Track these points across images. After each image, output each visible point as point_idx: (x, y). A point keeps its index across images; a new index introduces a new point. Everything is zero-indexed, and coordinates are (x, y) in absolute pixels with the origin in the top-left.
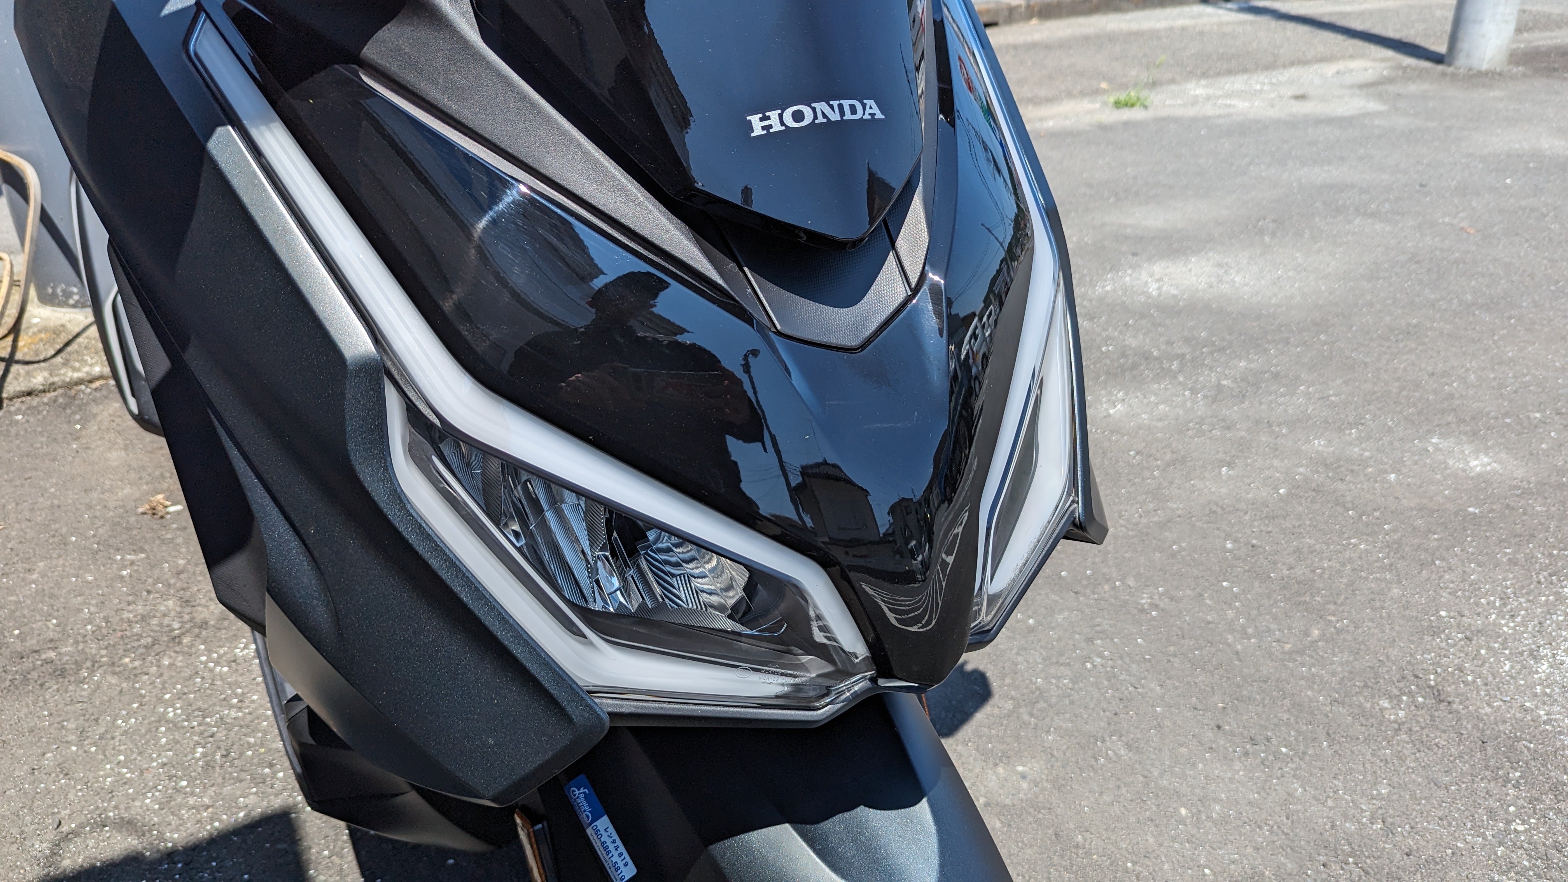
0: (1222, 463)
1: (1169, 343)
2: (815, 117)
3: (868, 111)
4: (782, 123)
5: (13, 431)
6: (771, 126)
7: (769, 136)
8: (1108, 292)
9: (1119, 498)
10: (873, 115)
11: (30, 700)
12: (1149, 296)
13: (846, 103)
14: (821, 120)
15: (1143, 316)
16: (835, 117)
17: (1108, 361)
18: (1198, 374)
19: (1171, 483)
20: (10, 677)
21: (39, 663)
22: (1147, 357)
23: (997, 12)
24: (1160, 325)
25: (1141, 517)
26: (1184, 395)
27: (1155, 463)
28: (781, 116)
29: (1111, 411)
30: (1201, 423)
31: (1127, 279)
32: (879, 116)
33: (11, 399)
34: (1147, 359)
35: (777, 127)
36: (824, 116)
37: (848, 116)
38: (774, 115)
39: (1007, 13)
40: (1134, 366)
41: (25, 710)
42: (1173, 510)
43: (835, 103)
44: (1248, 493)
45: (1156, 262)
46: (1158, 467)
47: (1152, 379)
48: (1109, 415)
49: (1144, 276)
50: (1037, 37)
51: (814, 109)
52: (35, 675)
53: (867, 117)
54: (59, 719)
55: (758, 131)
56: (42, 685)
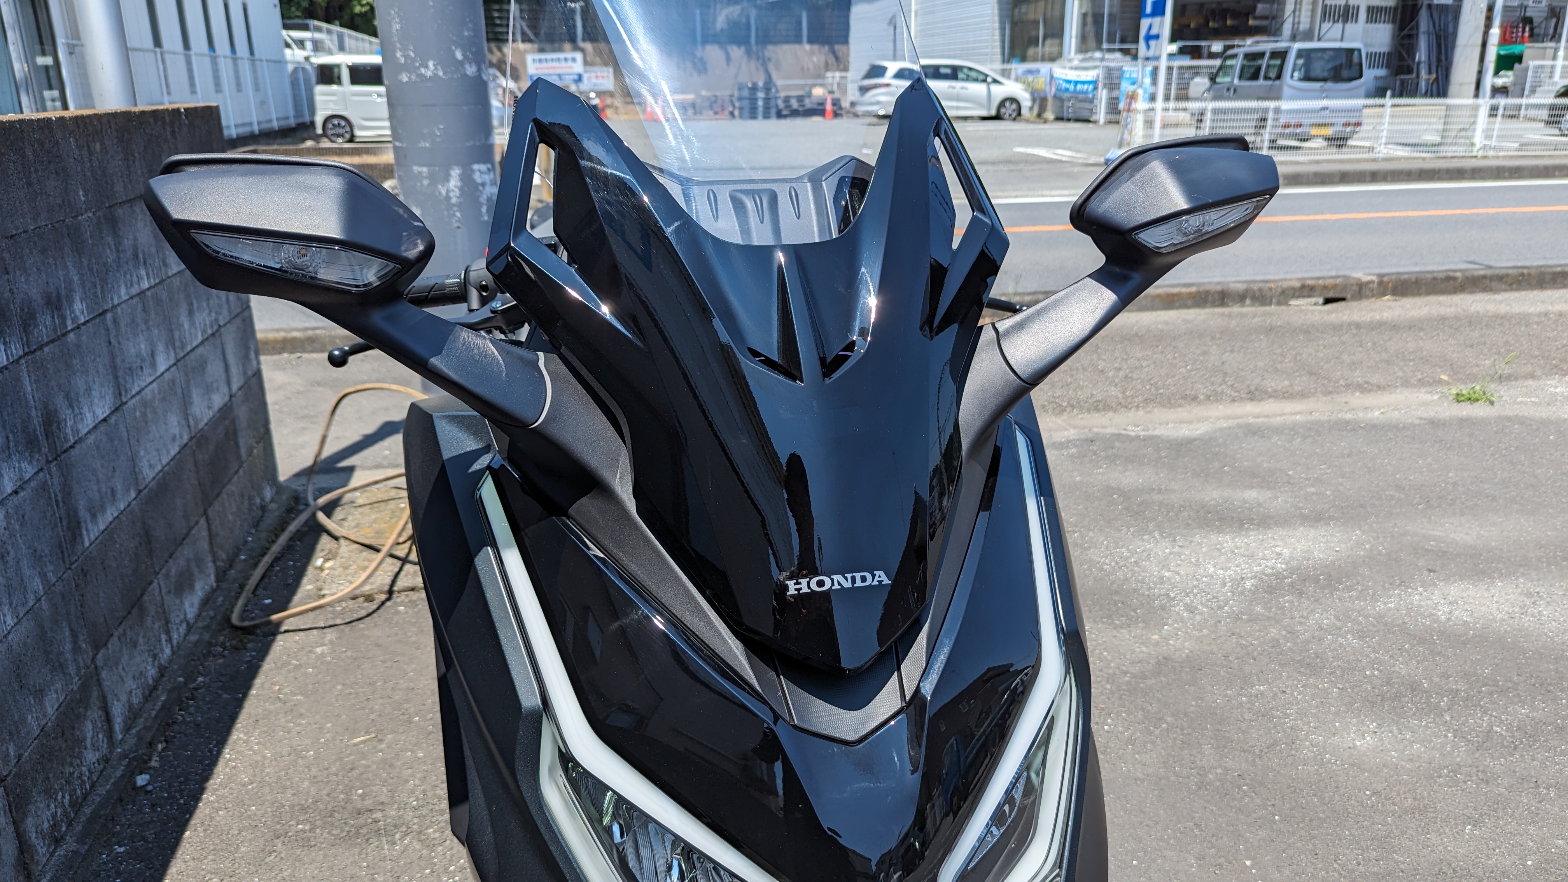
0: (1468, 820)
1: (1446, 676)
2: (833, 584)
3: (877, 579)
4: (809, 587)
5: (395, 619)
6: (801, 589)
7: (799, 596)
8: (1390, 609)
9: (1340, 840)
10: (880, 582)
12: (1437, 620)
13: (858, 576)
14: (836, 587)
15: (1422, 641)
16: (848, 585)
17: (1369, 687)
18: (1470, 714)
19: (1403, 833)
20: (347, 829)
21: (370, 820)
22: (1414, 688)
23: (1345, 287)
24: (1439, 654)
25: (1359, 864)
26: (1446, 736)
27: (1392, 807)
28: (808, 583)
29: (1358, 743)
30: (1455, 772)
31: (1417, 597)
32: (886, 581)
33: (399, 592)
34: (1413, 690)
35: (805, 590)
36: (839, 584)
37: (859, 584)
38: (804, 582)
39: (1356, 288)
40: (1397, 697)
41: (351, 859)
42: (1397, 862)
43: (849, 576)
44: (1489, 858)
45: (1455, 581)
46: (1394, 812)
47: (1414, 714)
48: (1355, 747)
49: (1437, 597)
50: (1386, 315)
51: (832, 580)
52: (364, 831)
53: (875, 583)
54: (373, 872)
55: (792, 591)
56: (367, 840)
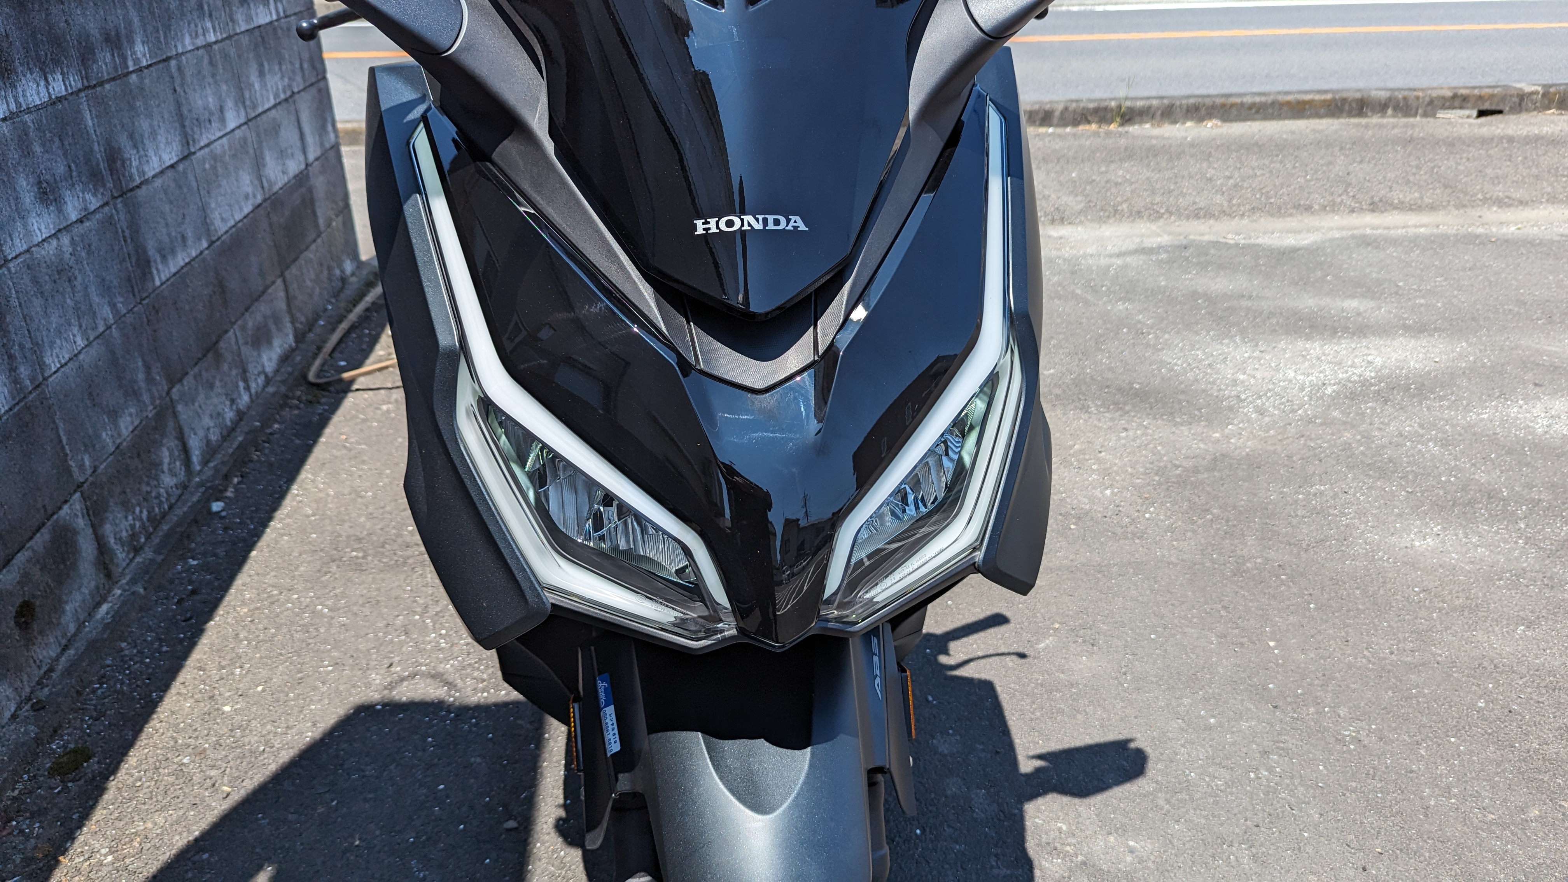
0: (1522, 620)
1: (1530, 486)
2: (743, 225)
3: (792, 223)
4: (718, 227)
6: (709, 229)
7: (707, 236)
8: (1482, 420)
9: (1376, 630)
10: (796, 227)
11: (402, 577)
12: (1533, 433)
13: (771, 218)
14: (746, 227)
15: (1510, 452)
16: (758, 226)
17: (1441, 492)
18: (1548, 524)
19: (1447, 628)
20: (396, 558)
21: (417, 553)
22: (1491, 495)
23: (1503, 98)
24: (1528, 465)
25: (1392, 653)
26: (1516, 542)
27: (1441, 604)
28: (717, 223)
29: (1417, 544)
30: (1518, 576)
31: (1515, 410)
32: (802, 227)
34: (1490, 497)
35: (714, 230)
36: (749, 225)
37: (771, 226)
38: (713, 221)
39: (1515, 99)
40: (1470, 503)
41: (397, 583)
42: (1434, 655)
43: (760, 217)
44: (1537, 658)
45: (1562, 396)
46: (1441, 610)
47: (1486, 520)
48: (1412, 547)
49: (1538, 409)
50: (1546, 130)
51: (742, 220)
52: (411, 561)
53: (790, 228)
54: (415, 595)
55: (700, 231)
56: (413, 569)
